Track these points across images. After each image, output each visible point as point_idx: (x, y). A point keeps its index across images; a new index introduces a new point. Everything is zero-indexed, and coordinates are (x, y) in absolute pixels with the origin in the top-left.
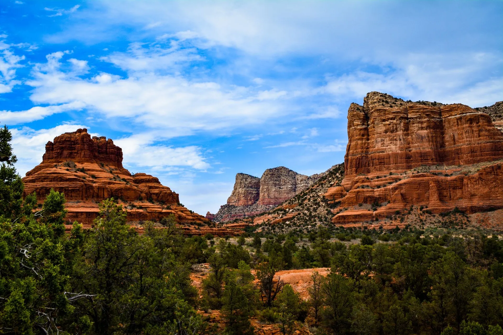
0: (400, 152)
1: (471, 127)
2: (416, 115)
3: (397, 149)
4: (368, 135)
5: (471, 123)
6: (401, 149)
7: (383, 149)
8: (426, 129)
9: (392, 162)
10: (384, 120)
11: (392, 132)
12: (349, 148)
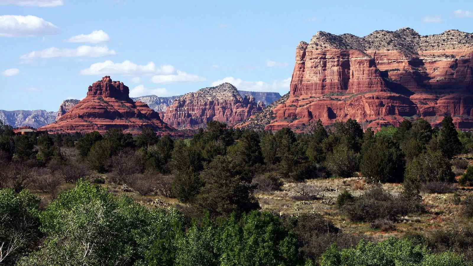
0: (319, 82)
1: (360, 67)
2: (330, 56)
3: (317, 80)
4: (304, 68)
5: (360, 65)
6: (320, 80)
7: (309, 79)
8: (337, 66)
9: (313, 89)
10: (311, 59)
11: (315, 67)
12: (293, 76)
